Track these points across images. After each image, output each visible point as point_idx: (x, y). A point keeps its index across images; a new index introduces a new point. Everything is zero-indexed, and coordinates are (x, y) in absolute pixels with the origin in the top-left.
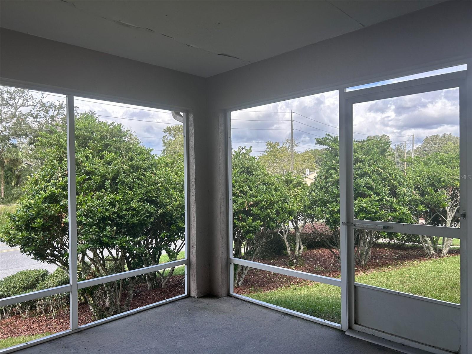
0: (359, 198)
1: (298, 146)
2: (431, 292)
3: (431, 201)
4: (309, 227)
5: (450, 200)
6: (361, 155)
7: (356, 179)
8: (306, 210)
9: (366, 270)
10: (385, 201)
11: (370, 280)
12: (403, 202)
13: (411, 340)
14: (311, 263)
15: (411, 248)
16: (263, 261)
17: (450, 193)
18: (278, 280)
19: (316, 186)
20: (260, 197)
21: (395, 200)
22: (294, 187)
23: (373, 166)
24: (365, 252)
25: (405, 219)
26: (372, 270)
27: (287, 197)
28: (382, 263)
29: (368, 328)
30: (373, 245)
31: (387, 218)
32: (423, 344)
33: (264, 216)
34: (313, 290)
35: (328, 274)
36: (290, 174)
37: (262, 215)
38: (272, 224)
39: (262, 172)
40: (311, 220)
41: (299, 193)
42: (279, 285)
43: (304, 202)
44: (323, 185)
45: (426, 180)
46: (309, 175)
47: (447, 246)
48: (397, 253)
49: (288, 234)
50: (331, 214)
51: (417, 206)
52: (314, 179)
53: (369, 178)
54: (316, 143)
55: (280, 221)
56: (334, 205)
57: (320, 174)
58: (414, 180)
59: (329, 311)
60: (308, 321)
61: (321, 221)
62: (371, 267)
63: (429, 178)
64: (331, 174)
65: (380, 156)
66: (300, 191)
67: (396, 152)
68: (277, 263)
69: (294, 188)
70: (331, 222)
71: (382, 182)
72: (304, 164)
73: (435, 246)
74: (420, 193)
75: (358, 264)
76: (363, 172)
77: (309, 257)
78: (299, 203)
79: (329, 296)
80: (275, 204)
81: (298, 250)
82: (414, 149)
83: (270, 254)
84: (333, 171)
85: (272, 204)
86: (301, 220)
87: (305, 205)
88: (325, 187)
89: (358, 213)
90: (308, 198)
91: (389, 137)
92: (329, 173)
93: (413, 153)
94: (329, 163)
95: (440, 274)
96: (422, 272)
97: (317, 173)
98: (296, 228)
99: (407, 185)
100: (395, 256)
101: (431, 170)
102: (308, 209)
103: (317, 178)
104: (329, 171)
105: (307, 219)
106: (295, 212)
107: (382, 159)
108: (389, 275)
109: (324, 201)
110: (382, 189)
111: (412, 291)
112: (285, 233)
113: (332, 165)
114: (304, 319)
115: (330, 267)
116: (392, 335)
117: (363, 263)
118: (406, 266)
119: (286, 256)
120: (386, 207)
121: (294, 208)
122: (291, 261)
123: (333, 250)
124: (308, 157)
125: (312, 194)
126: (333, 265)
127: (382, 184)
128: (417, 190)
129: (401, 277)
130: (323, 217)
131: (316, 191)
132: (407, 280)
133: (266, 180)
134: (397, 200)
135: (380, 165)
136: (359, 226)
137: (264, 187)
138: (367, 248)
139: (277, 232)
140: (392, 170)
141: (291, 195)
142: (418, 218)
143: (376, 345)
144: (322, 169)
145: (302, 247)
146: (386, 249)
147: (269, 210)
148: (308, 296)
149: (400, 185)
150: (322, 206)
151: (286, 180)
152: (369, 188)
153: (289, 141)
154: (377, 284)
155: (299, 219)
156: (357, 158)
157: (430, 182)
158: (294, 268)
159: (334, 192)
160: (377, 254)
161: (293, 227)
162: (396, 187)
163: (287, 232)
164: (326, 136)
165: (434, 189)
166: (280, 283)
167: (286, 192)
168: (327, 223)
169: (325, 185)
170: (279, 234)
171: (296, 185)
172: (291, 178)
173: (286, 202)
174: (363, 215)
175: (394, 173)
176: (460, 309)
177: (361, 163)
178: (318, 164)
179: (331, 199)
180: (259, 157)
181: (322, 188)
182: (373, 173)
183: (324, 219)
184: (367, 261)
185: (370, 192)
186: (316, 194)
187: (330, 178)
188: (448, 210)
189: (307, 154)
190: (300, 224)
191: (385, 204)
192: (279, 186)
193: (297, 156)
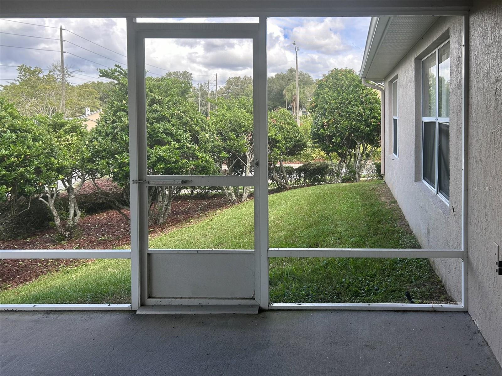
0: (156, 146)
1: (72, 76)
2: (232, 240)
3: (233, 147)
4: (90, 185)
5: (249, 145)
6: (158, 95)
7: (152, 124)
8: (84, 164)
9: (164, 229)
10: (187, 149)
11: (170, 239)
12: (206, 149)
13: (210, 298)
14: (92, 232)
15: (215, 196)
16: (11, 242)
17: (249, 138)
18: (39, 265)
19: (99, 133)
20: (6, 151)
21: (197, 147)
22: (67, 133)
23: (172, 109)
24: (164, 209)
25: (208, 167)
26: (172, 227)
27: (54, 148)
28: (184, 217)
29: (164, 298)
30: (173, 198)
31: (188, 167)
32: (221, 298)
33: (14, 179)
34: (94, 268)
35: (117, 242)
36: (60, 114)
37: (10, 177)
38: (28, 189)
39: (9, 114)
40: (92, 177)
41: (74, 142)
42: (41, 272)
43: (82, 153)
44: (110, 130)
45: (228, 125)
46: (89, 115)
47: (247, 190)
48: (199, 204)
49: (56, 198)
50: (120, 167)
51: (220, 152)
52: (97, 122)
53: (168, 123)
54: (100, 75)
55: (42, 183)
56: (124, 156)
57: (105, 117)
58: (217, 124)
59: (116, 291)
60: (85, 312)
61: (107, 177)
62: (171, 224)
63: (231, 123)
64: (120, 118)
65: (180, 98)
66: (75, 138)
67: (199, 93)
68: (37, 241)
69: (66, 135)
70: (121, 178)
71: (183, 127)
72: (83, 100)
73: (237, 192)
74: (222, 139)
75: (156, 223)
76: (161, 116)
77: (89, 224)
78: (74, 156)
79: (117, 271)
80: (33, 159)
81: (73, 218)
82: (217, 90)
83: (25, 231)
84: (122, 114)
85: (27, 159)
86: (77, 178)
87: (83, 158)
88: (111, 133)
89: (156, 163)
90: (88, 149)
91: (191, 74)
92: (118, 115)
93: (217, 94)
94: (117, 104)
95: (240, 220)
96: (224, 220)
97: (101, 115)
98: (69, 190)
99: (210, 131)
100: (198, 207)
101: (232, 115)
102: (88, 162)
103: (100, 122)
104: (118, 114)
105: (86, 175)
106: (67, 168)
107: (182, 101)
108: (191, 230)
109: (110, 151)
110: (183, 136)
111: (213, 243)
112: (52, 198)
113: (122, 106)
114: (79, 311)
115: (119, 232)
116: (190, 298)
117: (161, 221)
118: (208, 217)
119: (53, 229)
120: (187, 155)
121: (66, 163)
122: (62, 235)
123: (123, 211)
124: (88, 91)
125: (93, 143)
126: (124, 229)
127: (183, 129)
128: (220, 136)
129: (203, 230)
130: (108, 172)
131: (100, 139)
132: (209, 232)
133: (17, 125)
134: (199, 147)
135: (180, 108)
136: (154, 183)
137: (14, 135)
138: (166, 203)
139: (37, 198)
140: (194, 114)
141: (61, 145)
142: (220, 165)
143: (172, 315)
144: (107, 110)
145: (79, 213)
146: (188, 200)
147: (22, 169)
148: (87, 277)
149: (202, 131)
150: (108, 158)
151: (54, 123)
152: (168, 134)
153: (59, 68)
154: (177, 243)
155: (75, 177)
156: (153, 98)
157: (231, 127)
158: (67, 243)
159: (125, 139)
160: (178, 208)
161: (64, 188)
162: (198, 133)
163: (55, 196)
164: (116, 68)
165: (236, 134)
166: (42, 269)
167: (53, 142)
168: (115, 179)
169: (112, 130)
170: (41, 201)
171: (69, 131)
172: (63, 121)
173: (52, 156)
174: (161, 166)
175: (196, 117)
176: (254, 254)
177: (159, 105)
178: (103, 101)
179: (120, 149)
180: (4, 87)
181: (107, 135)
182: (172, 117)
183: (110, 174)
184: (167, 218)
185: (169, 139)
186: (99, 142)
187: (119, 122)
188: (247, 154)
189: (86, 88)
190: (76, 182)
191: (186, 151)
192: (40, 134)
193: (71, 89)
